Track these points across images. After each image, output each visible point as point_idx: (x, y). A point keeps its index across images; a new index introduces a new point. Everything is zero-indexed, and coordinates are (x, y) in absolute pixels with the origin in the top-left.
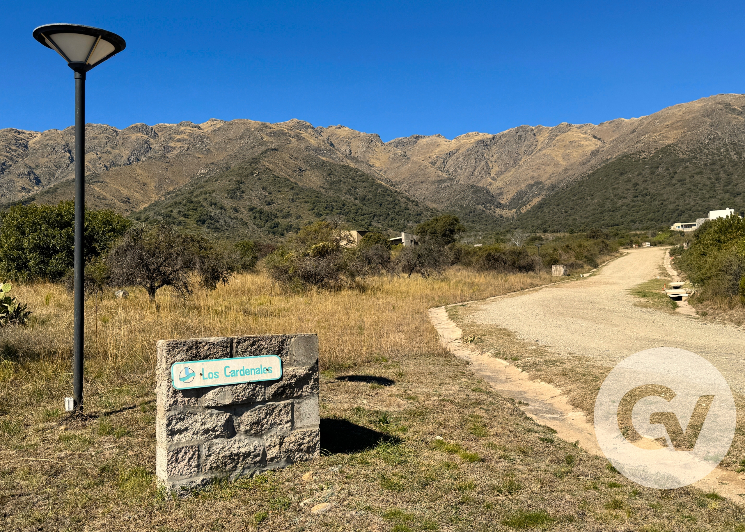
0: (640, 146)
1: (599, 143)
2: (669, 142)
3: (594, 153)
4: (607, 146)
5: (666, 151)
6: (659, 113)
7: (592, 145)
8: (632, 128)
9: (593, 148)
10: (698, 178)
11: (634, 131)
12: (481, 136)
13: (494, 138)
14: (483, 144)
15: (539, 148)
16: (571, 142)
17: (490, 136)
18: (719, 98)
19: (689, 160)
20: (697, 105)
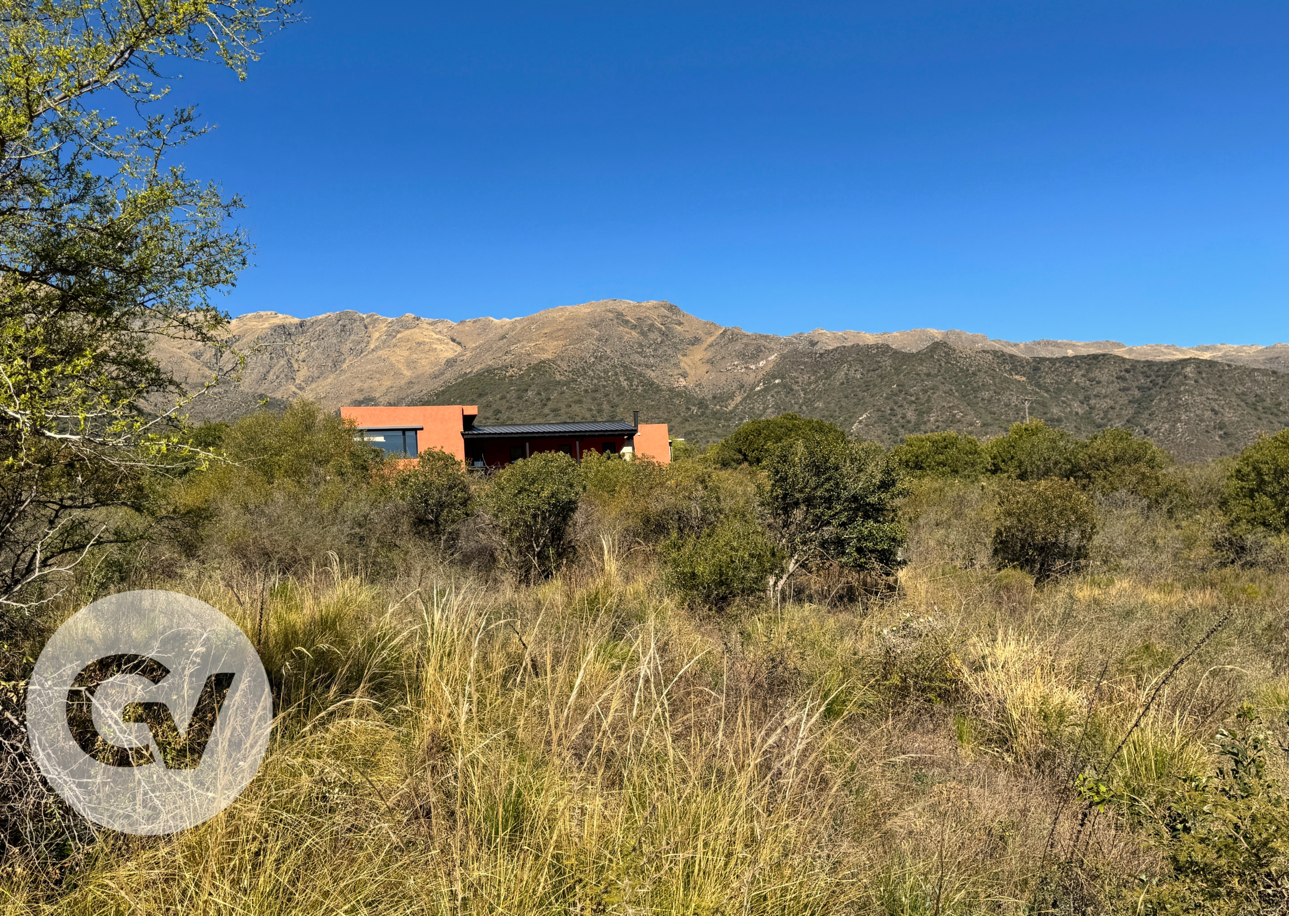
0: (508, 358)
1: (459, 349)
2: (544, 356)
3: (450, 363)
4: (469, 354)
5: (540, 368)
6: (535, 315)
7: (448, 351)
8: (501, 332)
9: (450, 355)
10: (576, 408)
11: (503, 337)
12: (281, 319)
13: (301, 325)
14: (283, 330)
15: (372, 347)
16: (419, 344)
17: (296, 320)
18: (611, 305)
19: (567, 383)
20: (584, 309)
